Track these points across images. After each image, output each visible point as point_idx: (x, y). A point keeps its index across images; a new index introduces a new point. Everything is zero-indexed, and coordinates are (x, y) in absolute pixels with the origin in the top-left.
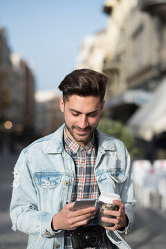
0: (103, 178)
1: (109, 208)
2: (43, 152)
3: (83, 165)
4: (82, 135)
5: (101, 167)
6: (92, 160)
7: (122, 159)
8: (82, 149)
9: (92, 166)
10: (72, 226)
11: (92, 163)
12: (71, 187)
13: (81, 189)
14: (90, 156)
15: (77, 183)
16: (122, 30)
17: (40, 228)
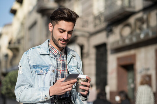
0: (72, 69)
1: (83, 81)
2: (37, 53)
3: (60, 62)
4: (64, 44)
5: (70, 64)
6: (65, 60)
7: (79, 62)
8: (60, 53)
9: (65, 63)
10: (63, 91)
11: (65, 61)
12: (55, 74)
13: (59, 75)
14: (64, 57)
15: (58, 72)
16: (22, 24)
17: (41, 95)
